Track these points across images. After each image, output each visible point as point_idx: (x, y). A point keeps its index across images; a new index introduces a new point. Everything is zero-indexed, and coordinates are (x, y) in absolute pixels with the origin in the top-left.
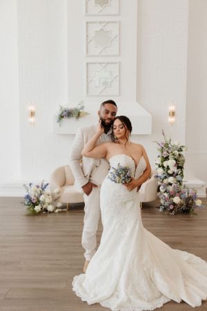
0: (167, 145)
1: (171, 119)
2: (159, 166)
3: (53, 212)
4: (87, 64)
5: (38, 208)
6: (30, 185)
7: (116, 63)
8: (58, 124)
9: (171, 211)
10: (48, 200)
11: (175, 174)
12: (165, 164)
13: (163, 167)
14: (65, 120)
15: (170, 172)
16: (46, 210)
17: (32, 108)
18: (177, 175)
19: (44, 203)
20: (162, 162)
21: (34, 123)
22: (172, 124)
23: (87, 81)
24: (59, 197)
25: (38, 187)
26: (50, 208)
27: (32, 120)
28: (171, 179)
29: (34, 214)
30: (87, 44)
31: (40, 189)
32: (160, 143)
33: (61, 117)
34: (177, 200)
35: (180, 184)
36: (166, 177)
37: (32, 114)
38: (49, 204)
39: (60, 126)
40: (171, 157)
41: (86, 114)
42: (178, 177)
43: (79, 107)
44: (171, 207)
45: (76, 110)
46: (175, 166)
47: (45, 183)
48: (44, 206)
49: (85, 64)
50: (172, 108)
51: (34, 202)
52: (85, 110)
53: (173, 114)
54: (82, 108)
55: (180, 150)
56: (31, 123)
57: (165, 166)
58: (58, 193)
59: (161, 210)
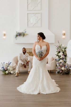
0: (60, 47)
1: (64, 37)
2: (57, 56)
3: (13, 74)
4: (28, 14)
5: (7, 72)
6: (4, 63)
7: (40, 13)
8: (15, 39)
9: (61, 73)
10: (11, 69)
11: (63, 59)
12: (59, 54)
13: (58, 56)
14: (18, 37)
15: (61, 58)
16: (10, 73)
17: (4, 32)
18: (64, 59)
19: (9, 70)
20: (58, 54)
21: (5, 39)
22: (64, 39)
23: (28, 21)
24: (15, 68)
25: (7, 64)
26: (12, 72)
27: (4, 37)
28: (61, 61)
29: (6, 74)
30: (28, 6)
31: (8, 65)
32: (57, 46)
33: (17, 36)
34: (63, 68)
35: (65, 63)
36: (59, 60)
37: (5, 35)
38: (11, 71)
39: (16, 39)
40: (61, 51)
41: (27, 34)
42: (64, 60)
43: (24, 32)
44: (61, 71)
45: (23, 33)
46: (63, 55)
47: (10, 62)
48: (9, 72)
49: (27, 14)
50: (64, 32)
51: (5, 70)
52: (27, 33)
53: (64, 34)
54: (25, 32)
55: (65, 49)
56: (4, 39)
57: (59, 55)
58: (15, 66)
59: (57, 73)
